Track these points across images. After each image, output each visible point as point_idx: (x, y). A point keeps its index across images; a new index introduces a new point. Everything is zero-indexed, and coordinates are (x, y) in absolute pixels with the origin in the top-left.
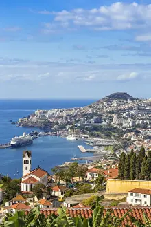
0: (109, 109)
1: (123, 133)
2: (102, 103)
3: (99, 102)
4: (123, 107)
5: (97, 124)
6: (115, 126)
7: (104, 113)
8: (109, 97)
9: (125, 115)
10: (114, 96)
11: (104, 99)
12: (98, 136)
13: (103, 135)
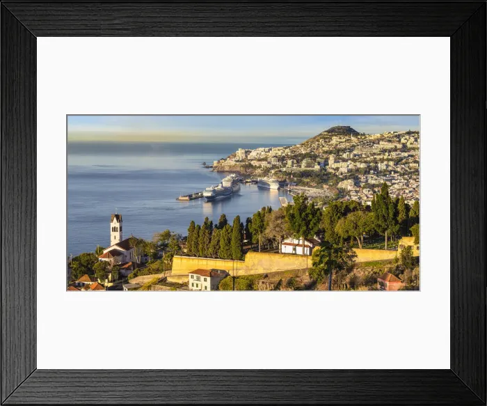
0: (326, 149)
1: (339, 180)
2: (318, 141)
3: (314, 138)
4: (343, 146)
5: (308, 169)
6: (331, 171)
7: (319, 153)
8: (329, 131)
9: (345, 156)
10: (333, 131)
11: (321, 134)
12: (307, 184)
13: (313, 184)
